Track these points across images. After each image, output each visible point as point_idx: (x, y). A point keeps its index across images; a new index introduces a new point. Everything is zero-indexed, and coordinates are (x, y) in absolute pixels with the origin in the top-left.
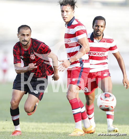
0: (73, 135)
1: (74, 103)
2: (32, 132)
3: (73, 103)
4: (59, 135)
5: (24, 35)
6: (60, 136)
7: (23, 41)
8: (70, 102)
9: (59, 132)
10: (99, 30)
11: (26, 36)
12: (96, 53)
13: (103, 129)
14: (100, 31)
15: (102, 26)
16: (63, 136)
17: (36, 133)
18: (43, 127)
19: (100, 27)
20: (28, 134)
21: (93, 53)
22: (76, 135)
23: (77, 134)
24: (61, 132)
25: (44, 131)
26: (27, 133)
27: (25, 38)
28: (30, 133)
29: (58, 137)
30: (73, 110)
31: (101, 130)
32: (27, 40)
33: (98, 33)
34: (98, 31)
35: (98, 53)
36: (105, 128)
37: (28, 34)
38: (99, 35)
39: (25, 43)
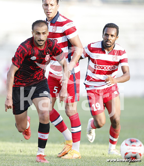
0: (66, 158)
1: (75, 120)
2: (18, 155)
3: (73, 119)
4: (50, 158)
5: (39, 33)
6: (52, 159)
7: (38, 41)
8: (71, 118)
9: (50, 155)
10: (108, 40)
11: (41, 34)
12: (104, 67)
13: (103, 151)
14: (110, 41)
15: (112, 36)
16: (55, 159)
17: (23, 156)
18: (31, 149)
19: (110, 36)
20: (14, 157)
21: (100, 67)
22: (70, 158)
23: (72, 157)
24: (52, 154)
25: (33, 153)
26: (12, 156)
27: (41, 37)
28: (16, 155)
29: (49, 160)
30: (72, 127)
31: (100, 152)
32: (43, 40)
33: (108, 43)
34: (107, 42)
35: (107, 67)
36: (105, 149)
37: (44, 31)
38: (109, 45)
39: (41, 44)
